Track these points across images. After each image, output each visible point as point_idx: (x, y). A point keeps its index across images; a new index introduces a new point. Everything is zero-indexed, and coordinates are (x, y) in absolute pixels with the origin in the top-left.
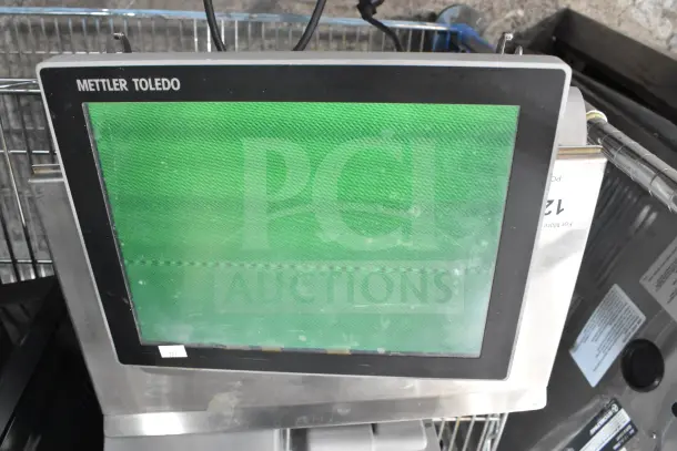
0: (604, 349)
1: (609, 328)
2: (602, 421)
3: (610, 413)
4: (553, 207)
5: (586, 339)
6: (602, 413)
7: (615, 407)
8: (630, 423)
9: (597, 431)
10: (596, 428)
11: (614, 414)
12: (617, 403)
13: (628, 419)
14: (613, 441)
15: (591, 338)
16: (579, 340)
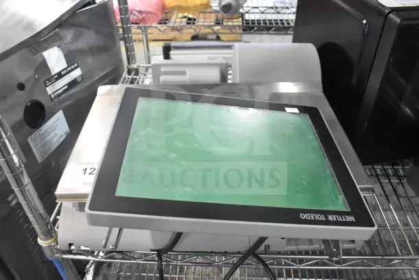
0: (53, 129)
1: (47, 139)
2: (60, 91)
3: (56, 94)
4: (88, 171)
5: (61, 137)
6: (59, 95)
7: (53, 96)
8: (47, 86)
9: (64, 86)
10: (64, 88)
11: (54, 93)
12: (52, 99)
13: (48, 89)
14: (57, 79)
15: (57, 137)
16: (64, 137)
